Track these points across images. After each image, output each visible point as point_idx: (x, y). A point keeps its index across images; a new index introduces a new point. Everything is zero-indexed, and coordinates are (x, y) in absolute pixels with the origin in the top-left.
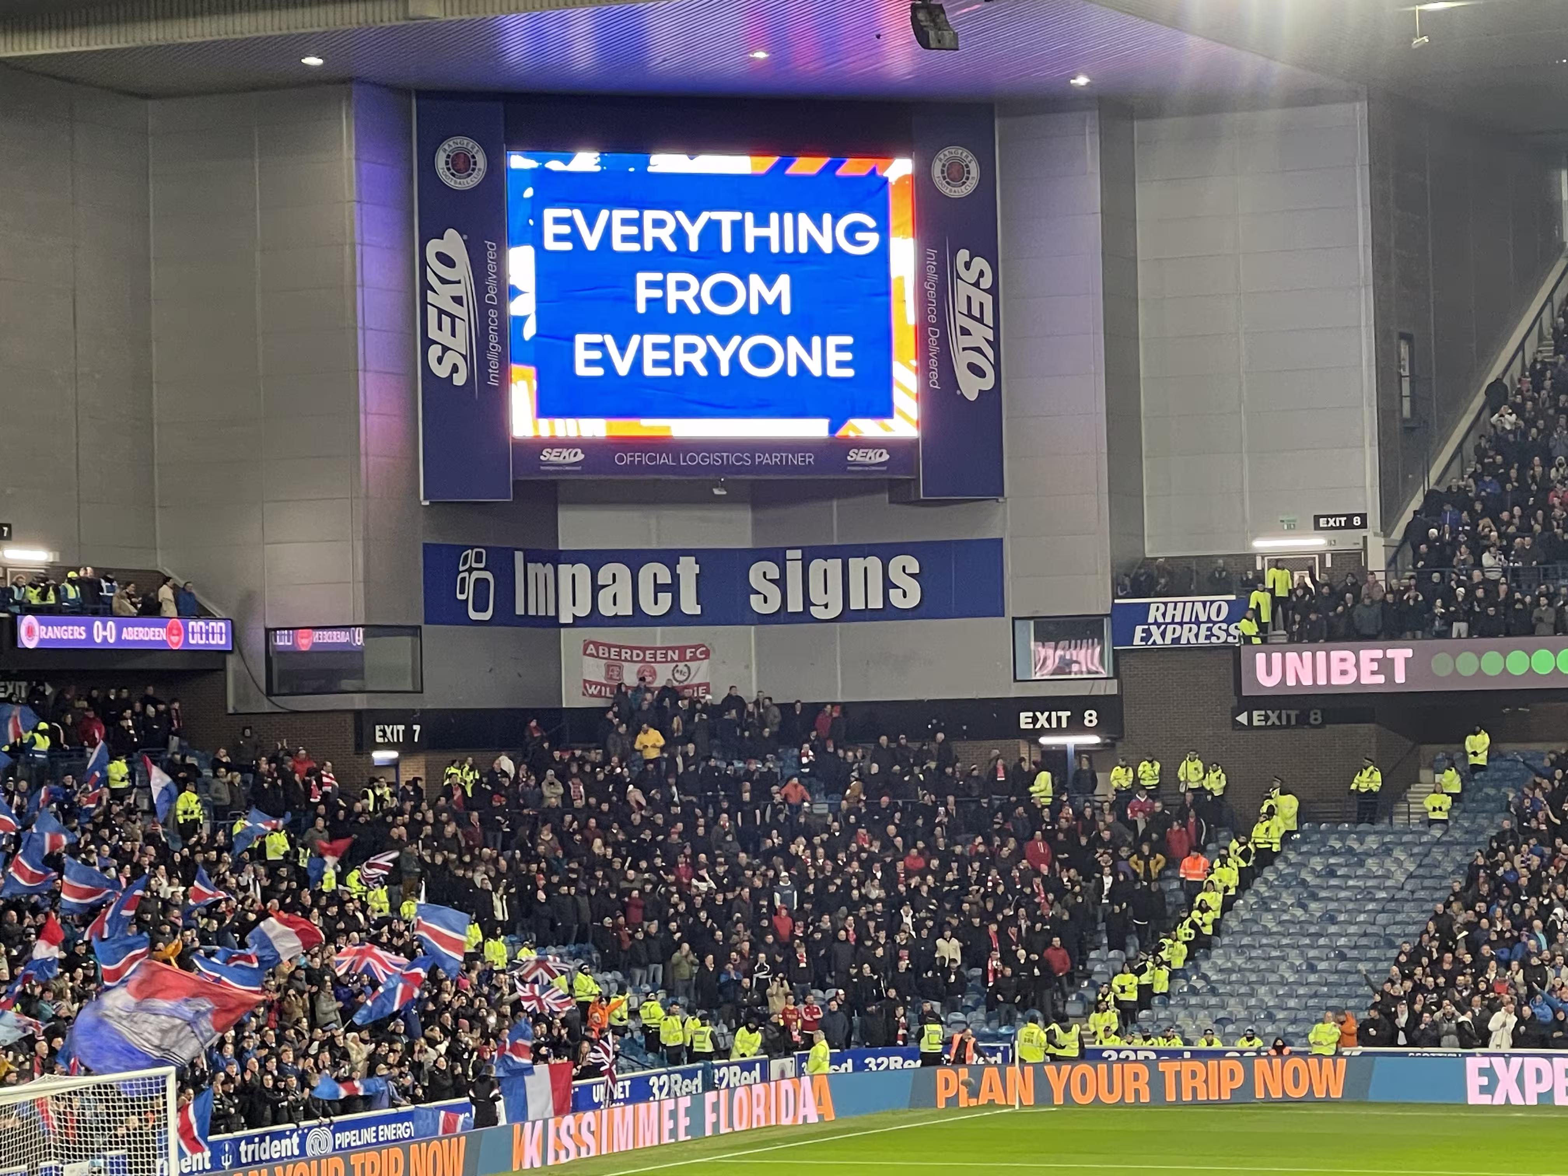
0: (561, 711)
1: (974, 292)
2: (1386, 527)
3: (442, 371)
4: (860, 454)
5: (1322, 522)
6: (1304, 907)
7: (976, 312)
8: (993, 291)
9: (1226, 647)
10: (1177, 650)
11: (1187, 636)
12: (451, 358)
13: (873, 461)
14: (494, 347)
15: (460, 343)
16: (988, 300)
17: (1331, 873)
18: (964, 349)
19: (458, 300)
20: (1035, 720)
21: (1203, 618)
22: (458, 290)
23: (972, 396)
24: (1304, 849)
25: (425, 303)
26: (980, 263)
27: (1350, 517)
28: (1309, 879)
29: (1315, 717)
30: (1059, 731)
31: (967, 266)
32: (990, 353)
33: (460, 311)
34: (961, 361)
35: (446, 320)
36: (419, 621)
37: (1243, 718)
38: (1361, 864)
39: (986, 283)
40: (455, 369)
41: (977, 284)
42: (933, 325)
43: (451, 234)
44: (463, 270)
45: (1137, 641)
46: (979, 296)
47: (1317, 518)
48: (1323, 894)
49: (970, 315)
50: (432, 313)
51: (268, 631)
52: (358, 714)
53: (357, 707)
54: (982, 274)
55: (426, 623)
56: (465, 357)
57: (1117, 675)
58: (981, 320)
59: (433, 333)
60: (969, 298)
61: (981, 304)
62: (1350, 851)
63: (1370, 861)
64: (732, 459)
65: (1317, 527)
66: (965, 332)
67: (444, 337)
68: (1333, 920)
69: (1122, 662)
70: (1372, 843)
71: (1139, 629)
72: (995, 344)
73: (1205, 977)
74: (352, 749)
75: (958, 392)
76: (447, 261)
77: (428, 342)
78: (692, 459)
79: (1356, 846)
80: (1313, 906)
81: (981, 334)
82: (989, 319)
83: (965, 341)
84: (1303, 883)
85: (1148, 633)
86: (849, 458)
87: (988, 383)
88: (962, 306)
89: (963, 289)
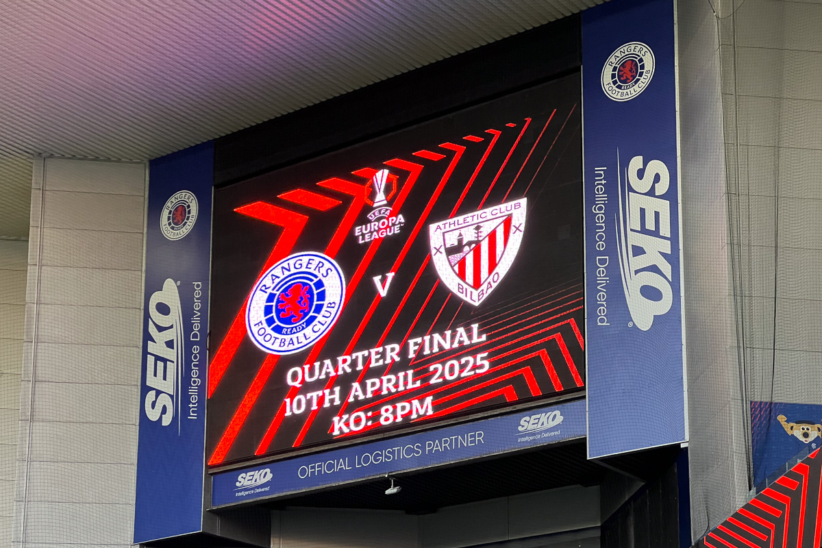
1: (648, 202)
3: (153, 415)
4: (531, 422)
7: (650, 225)
8: (670, 195)
12: (160, 401)
13: (547, 426)
14: (195, 382)
16: (664, 207)
18: (637, 272)
19: (170, 344)
22: (172, 334)
23: (646, 325)
25: (145, 353)
26: (654, 167)
31: (641, 175)
32: (666, 268)
33: (171, 354)
34: (633, 288)
35: (160, 366)
39: (662, 188)
40: (163, 410)
41: (651, 193)
42: (601, 253)
43: (169, 283)
44: (175, 315)
46: (652, 205)
49: (643, 230)
50: (150, 362)
54: (657, 178)
56: (172, 396)
58: (656, 233)
59: (150, 380)
60: (643, 211)
61: (657, 214)
64: (403, 454)
67: (159, 382)
72: (672, 258)
75: (630, 325)
76: (164, 309)
77: (146, 390)
78: (366, 460)
81: (656, 248)
82: (665, 230)
86: (520, 428)
87: (664, 306)
88: (634, 222)
89: (635, 202)
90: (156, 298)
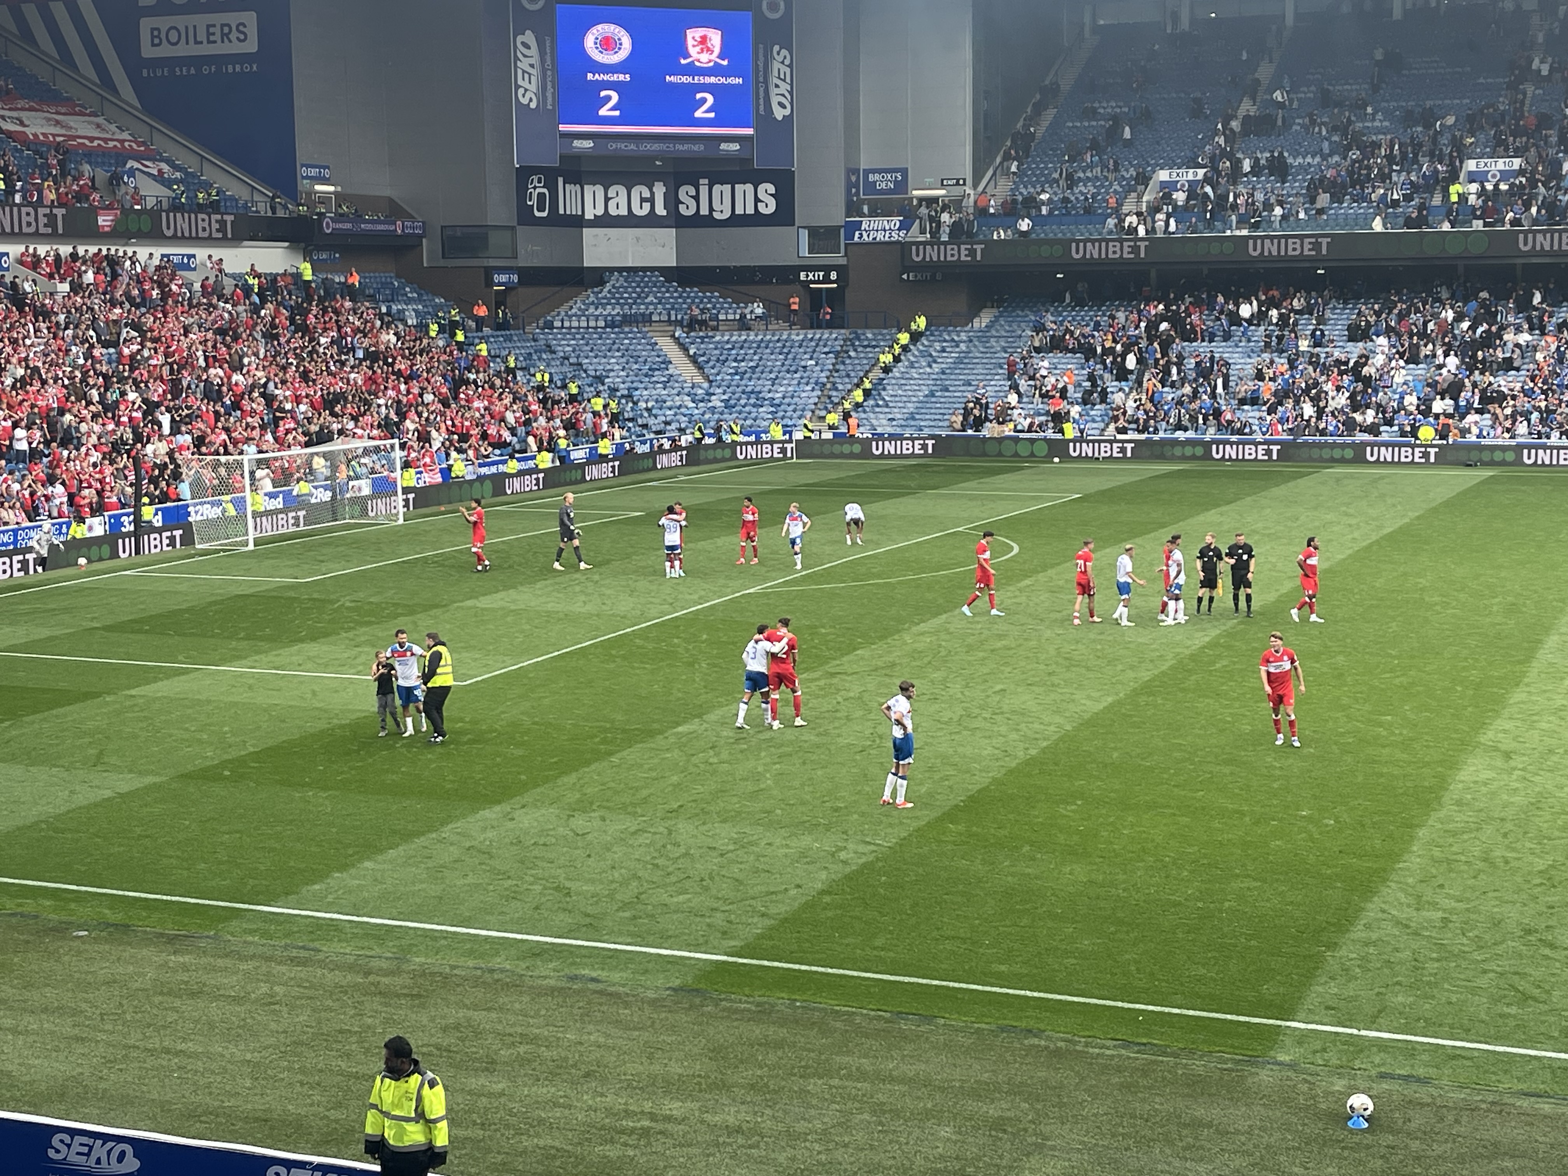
0: (583, 268)
1: (781, 66)
2: (975, 186)
3: (525, 101)
4: (726, 146)
5: (945, 182)
6: (930, 366)
7: (782, 77)
9: (898, 242)
10: (875, 244)
11: (880, 237)
12: (529, 95)
13: (732, 149)
14: (550, 90)
15: (533, 87)
16: (788, 70)
17: (943, 351)
18: (776, 95)
19: (532, 66)
20: (807, 276)
21: (887, 228)
22: (532, 61)
23: (780, 118)
24: (932, 338)
25: (516, 67)
26: (784, 52)
27: (958, 180)
28: (934, 354)
29: (939, 277)
30: (818, 282)
31: (778, 53)
32: (789, 97)
33: (533, 71)
34: (775, 101)
35: (526, 76)
36: (515, 224)
37: (905, 276)
38: (957, 346)
39: (787, 62)
40: (531, 100)
42: (761, 83)
43: (528, 33)
44: (534, 51)
45: (856, 239)
46: (783, 68)
47: (942, 180)
48: (939, 360)
49: (779, 78)
50: (520, 72)
51: (442, 227)
52: (485, 267)
53: (486, 264)
54: (785, 57)
55: (519, 224)
56: (536, 94)
57: (846, 255)
58: (784, 80)
59: (520, 82)
60: (779, 69)
61: (785, 72)
62: (953, 340)
63: (962, 345)
65: (942, 184)
66: (777, 86)
67: (525, 84)
68: (943, 373)
69: (849, 248)
70: (963, 336)
71: (857, 233)
73: (884, 399)
74: (483, 285)
75: (773, 116)
76: (526, 46)
77: (518, 87)
79: (956, 338)
80: (934, 365)
81: (784, 88)
82: (788, 80)
83: (777, 91)
84: (931, 355)
85: (861, 235)
86: (721, 148)
87: (787, 112)
88: (776, 73)
89: (776, 66)
90: (520, 39)
